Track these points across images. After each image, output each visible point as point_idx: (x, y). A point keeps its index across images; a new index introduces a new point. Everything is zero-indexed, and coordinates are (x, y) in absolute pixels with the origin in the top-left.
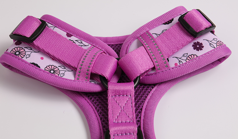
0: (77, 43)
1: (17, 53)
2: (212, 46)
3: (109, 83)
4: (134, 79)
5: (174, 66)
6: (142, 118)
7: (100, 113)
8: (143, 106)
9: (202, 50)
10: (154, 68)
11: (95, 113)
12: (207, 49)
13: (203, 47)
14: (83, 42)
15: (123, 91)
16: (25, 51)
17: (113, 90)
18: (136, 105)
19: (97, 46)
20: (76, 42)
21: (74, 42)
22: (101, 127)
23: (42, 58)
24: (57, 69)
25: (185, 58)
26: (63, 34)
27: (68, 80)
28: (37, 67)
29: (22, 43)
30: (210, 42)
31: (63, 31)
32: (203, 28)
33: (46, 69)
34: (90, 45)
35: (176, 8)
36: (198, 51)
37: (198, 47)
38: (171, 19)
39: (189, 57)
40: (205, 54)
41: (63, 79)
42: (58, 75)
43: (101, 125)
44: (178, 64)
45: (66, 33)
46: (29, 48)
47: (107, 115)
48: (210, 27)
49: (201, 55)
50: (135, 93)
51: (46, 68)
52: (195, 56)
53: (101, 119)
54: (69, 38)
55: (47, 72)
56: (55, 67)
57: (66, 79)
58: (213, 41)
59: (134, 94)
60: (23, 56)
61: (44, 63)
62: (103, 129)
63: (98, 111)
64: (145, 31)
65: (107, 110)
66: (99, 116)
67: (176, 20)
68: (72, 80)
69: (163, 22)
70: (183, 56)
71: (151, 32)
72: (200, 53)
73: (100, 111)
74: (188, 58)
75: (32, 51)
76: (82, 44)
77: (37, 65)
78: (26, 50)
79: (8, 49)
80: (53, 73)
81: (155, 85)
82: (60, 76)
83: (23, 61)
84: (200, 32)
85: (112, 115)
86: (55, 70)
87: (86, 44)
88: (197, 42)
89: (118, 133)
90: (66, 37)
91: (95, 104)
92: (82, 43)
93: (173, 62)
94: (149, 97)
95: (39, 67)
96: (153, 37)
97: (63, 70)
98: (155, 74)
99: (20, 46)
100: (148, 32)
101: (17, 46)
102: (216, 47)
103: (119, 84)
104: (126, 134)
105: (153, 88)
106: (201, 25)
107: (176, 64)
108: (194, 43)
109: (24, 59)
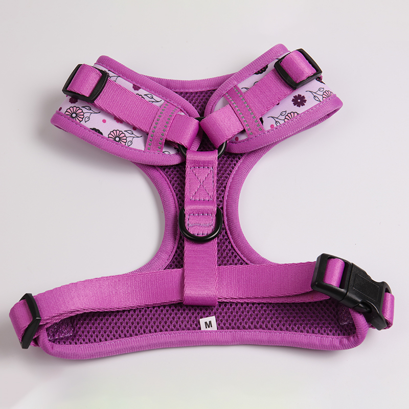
0: (147, 99)
1: (74, 115)
2: (317, 99)
3: (188, 152)
4: (219, 145)
5: (270, 128)
6: (226, 198)
7: (176, 188)
8: (226, 183)
9: (304, 105)
10: (243, 132)
11: (170, 187)
12: (311, 103)
13: (305, 101)
14: (154, 97)
15: (204, 162)
16: (82, 112)
17: (192, 160)
18: (218, 180)
19: (172, 102)
20: (145, 97)
21: (142, 97)
22: (177, 205)
23: (104, 121)
24: (123, 135)
25: (283, 118)
26: (129, 86)
27: (137, 150)
28: (98, 134)
29: (78, 100)
30: (315, 94)
31: (129, 81)
32: (304, 78)
33: (110, 136)
34: (163, 101)
35: (270, 50)
36: (300, 107)
37: (299, 101)
38: (264, 66)
39: (288, 115)
40: (307, 111)
41: (131, 149)
42: (124, 144)
43: (177, 203)
44: (275, 126)
45: (132, 85)
46: (87, 108)
47: (184, 190)
48: (314, 75)
49: (303, 112)
50: (219, 164)
51: (110, 134)
52: (296, 114)
53: (177, 195)
54: (136, 92)
55: (111, 140)
56: (121, 133)
57: (135, 150)
58: (319, 93)
59: (216, 165)
60: (81, 119)
61: (108, 127)
62: (179, 208)
63: (173, 185)
64: (232, 86)
65: (184, 184)
66: (175, 191)
67: (271, 66)
68: (141, 151)
69: (255, 71)
70: (281, 114)
71: (240, 86)
72: (301, 110)
73: (175, 185)
74: (287, 117)
75: (91, 111)
76: (153, 100)
77: (98, 131)
78: (85, 110)
79: (61, 108)
80: (118, 141)
81: (242, 155)
82: (127, 145)
83: (81, 126)
84: (301, 82)
85: (189, 190)
86: (121, 136)
87: (158, 99)
88: (299, 95)
89: (194, 213)
90: (132, 90)
91: (170, 176)
92: (152, 98)
93: (268, 124)
94: (234, 172)
95: (102, 134)
96: (241, 93)
97: (131, 135)
98: (247, 140)
99: (76, 105)
100: (236, 86)
101: (73, 105)
102: (321, 100)
103: (200, 153)
104: (203, 214)
105: (239, 159)
106: (303, 73)
107: (272, 126)
108: (294, 97)
109: (83, 123)
